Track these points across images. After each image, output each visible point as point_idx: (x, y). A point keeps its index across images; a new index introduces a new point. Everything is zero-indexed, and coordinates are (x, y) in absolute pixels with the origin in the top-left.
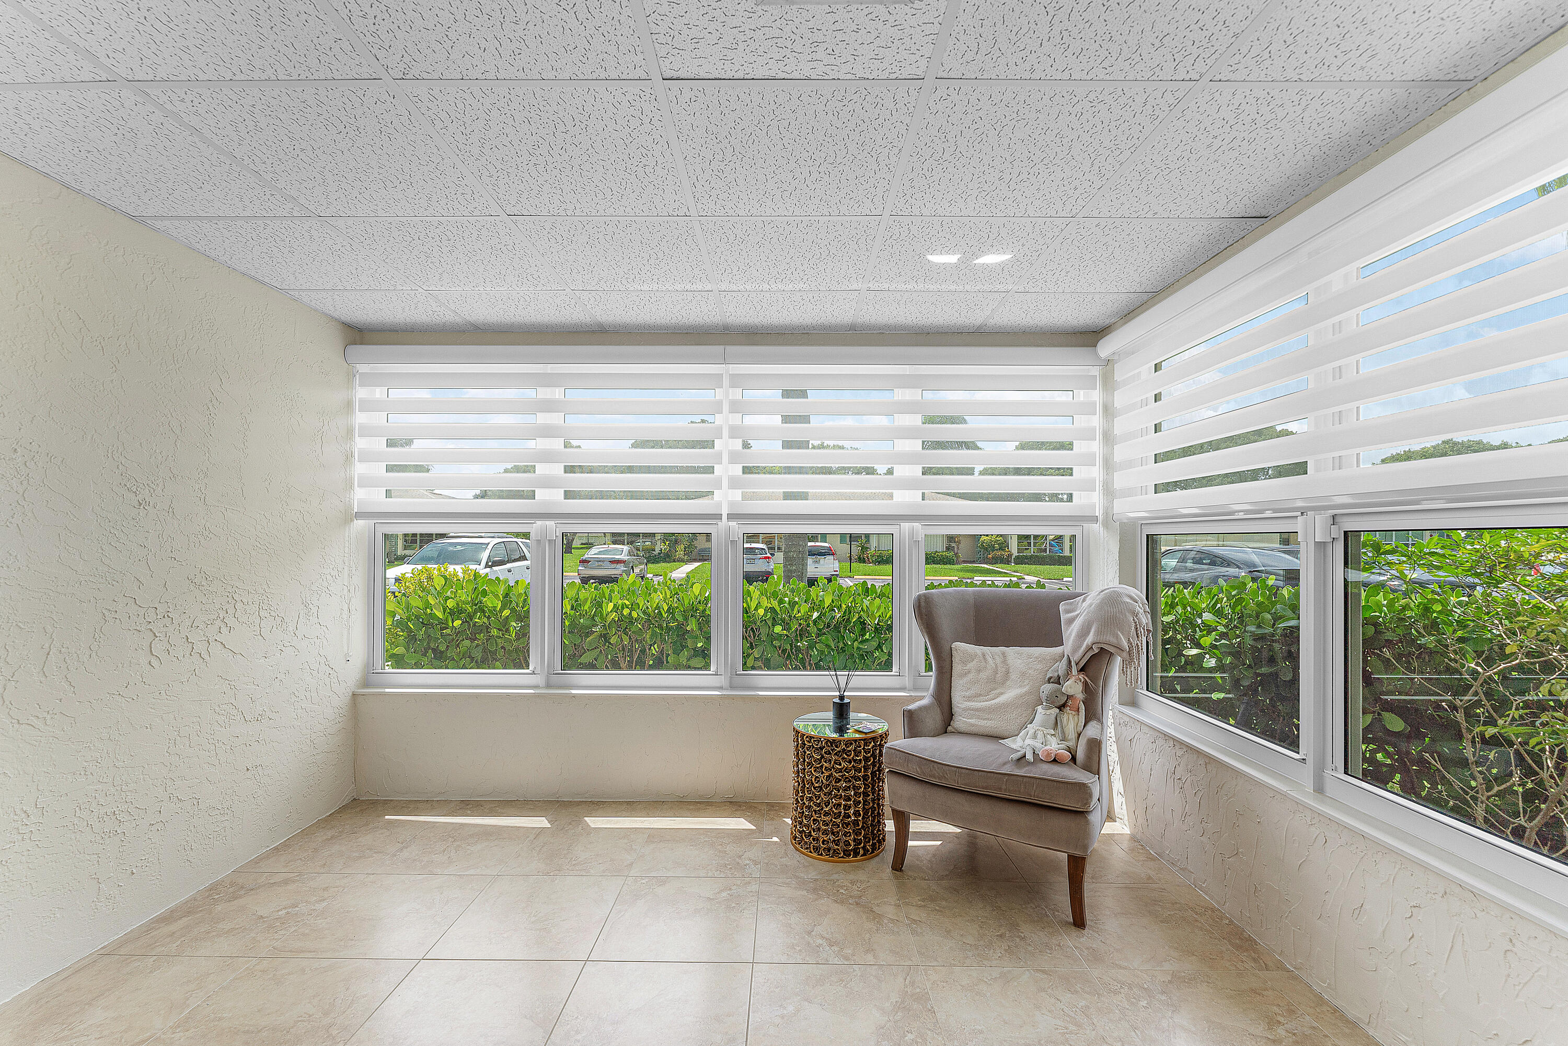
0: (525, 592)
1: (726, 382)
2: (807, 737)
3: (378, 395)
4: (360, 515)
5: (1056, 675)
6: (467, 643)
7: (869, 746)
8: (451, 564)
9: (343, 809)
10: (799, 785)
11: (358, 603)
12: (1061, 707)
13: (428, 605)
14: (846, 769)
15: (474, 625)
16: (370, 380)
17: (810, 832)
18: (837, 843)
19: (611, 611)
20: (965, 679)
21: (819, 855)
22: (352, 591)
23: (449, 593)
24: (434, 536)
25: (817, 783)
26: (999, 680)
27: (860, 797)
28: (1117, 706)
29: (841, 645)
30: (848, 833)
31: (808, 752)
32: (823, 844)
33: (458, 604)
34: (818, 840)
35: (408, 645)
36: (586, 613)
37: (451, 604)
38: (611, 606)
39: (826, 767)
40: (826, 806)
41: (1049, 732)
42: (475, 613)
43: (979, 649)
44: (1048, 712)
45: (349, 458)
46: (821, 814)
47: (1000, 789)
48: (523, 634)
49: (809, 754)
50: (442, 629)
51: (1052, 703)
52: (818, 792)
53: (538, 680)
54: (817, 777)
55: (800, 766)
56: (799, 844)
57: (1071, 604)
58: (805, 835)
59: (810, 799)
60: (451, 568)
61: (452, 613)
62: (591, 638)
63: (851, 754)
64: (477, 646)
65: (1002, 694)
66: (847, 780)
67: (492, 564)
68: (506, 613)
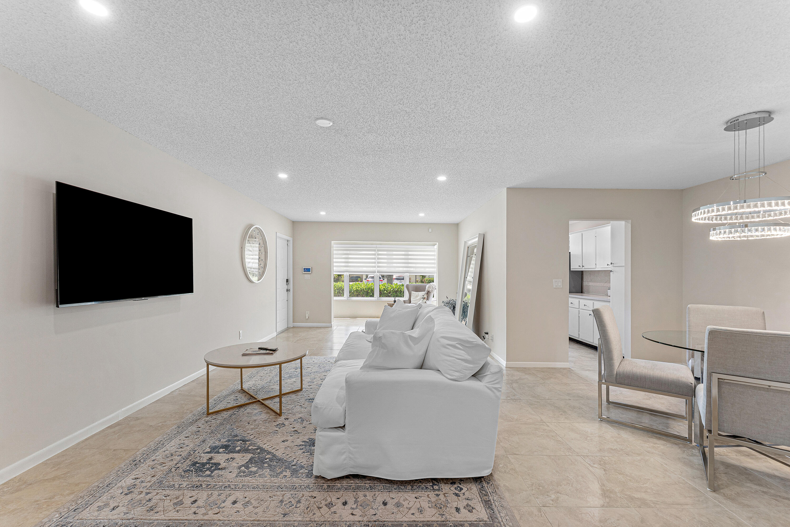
5: (424, 295)
20: (413, 296)
26: (417, 296)
43: (415, 292)
53: (345, 299)
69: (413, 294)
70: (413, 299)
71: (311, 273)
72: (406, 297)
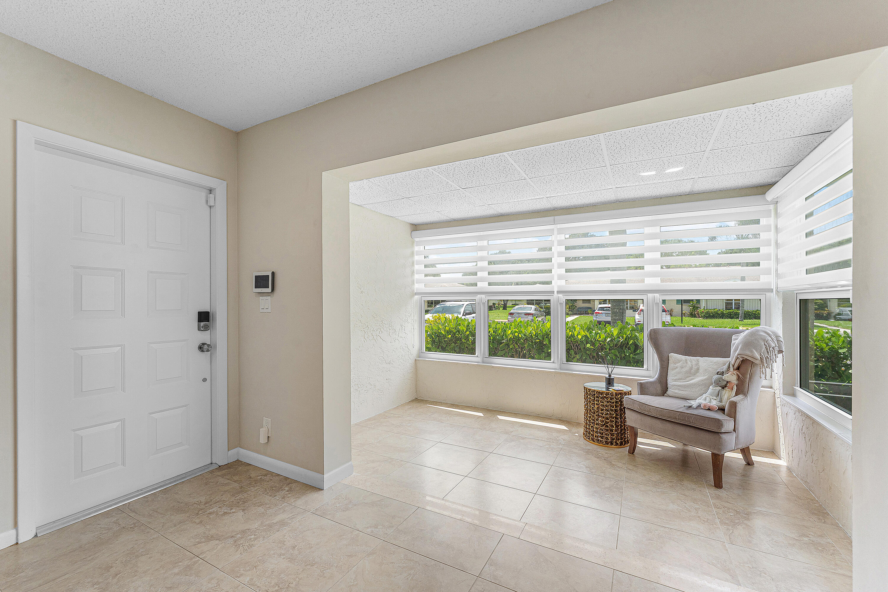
0: (475, 325)
1: (556, 232)
2: (588, 390)
3: (421, 249)
4: (416, 294)
5: (722, 370)
6: (453, 344)
7: (618, 396)
8: (447, 314)
9: (413, 401)
10: (586, 411)
11: (416, 326)
12: (723, 388)
13: (439, 329)
14: (606, 405)
15: (456, 337)
16: (419, 244)
17: (590, 431)
18: (602, 437)
19: (510, 334)
20: (674, 371)
21: (593, 442)
22: (414, 322)
23: (446, 324)
24: (441, 301)
25: (592, 410)
26: (693, 372)
27: (613, 419)
28: (782, 396)
29: (623, 355)
30: (607, 434)
31: (589, 396)
32: (596, 437)
33: (450, 329)
34: (593, 435)
35: (432, 344)
36: (500, 334)
37: (447, 328)
38: (510, 331)
39: (596, 403)
40: (597, 421)
41: (713, 398)
42: (456, 333)
43: (683, 357)
44: (714, 388)
45: (413, 273)
46: (595, 424)
47: (676, 418)
48: (474, 342)
49: (589, 397)
50: (444, 338)
51: (718, 384)
52: (593, 414)
53: (479, 359)
54: (593, 408)
55: (586, 403)
56: (586, 436)
57: (738, 336)
58: (588, 433)
59: (590, 417)
60: (447, 315)
61: (448, 332)
62: (502, 345)
63: (608, 399)
64: (457, 346)
65: (693, 379)
66: (606, 410)
67: (465, 314)
68: (468, 333)
69: (675, 363)
70: (675, 380)
71: (269, 290)
72: (651, 368)
